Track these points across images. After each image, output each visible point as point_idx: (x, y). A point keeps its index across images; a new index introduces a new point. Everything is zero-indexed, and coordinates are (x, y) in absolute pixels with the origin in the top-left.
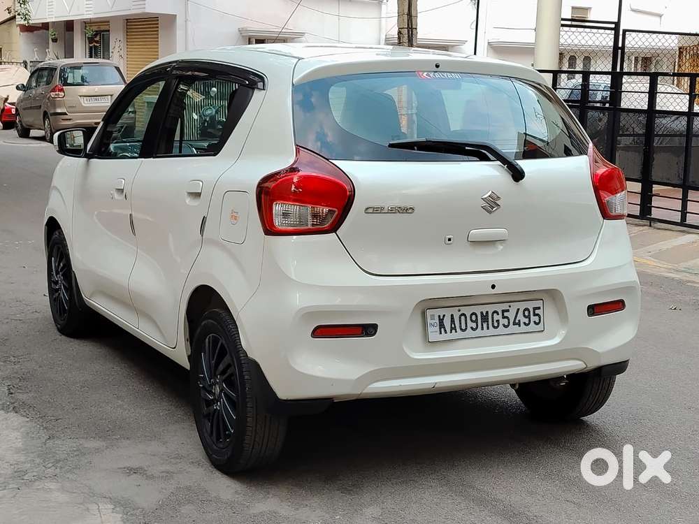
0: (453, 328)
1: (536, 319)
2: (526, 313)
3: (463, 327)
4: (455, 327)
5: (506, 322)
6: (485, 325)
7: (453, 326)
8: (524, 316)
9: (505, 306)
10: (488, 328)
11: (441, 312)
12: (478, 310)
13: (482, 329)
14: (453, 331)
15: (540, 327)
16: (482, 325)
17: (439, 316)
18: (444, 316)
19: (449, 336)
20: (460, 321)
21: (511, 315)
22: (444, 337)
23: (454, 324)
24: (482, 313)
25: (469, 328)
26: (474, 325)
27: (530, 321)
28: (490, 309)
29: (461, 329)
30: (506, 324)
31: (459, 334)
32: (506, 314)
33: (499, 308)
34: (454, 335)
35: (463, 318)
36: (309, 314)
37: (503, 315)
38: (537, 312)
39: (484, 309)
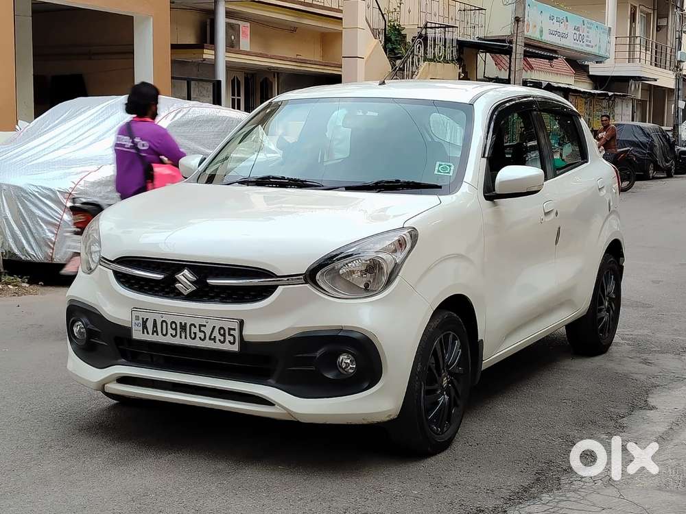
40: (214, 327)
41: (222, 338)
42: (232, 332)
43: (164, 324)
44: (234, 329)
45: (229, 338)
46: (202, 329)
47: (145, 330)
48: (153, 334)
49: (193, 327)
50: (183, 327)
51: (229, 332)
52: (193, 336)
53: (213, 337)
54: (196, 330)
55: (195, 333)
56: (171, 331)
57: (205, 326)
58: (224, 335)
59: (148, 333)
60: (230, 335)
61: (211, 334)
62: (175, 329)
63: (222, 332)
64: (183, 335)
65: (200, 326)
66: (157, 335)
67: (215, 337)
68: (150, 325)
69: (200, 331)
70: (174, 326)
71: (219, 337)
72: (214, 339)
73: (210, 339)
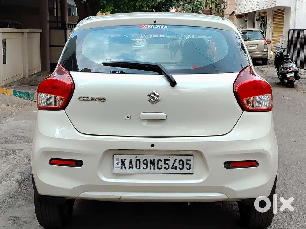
0: (131, 167)
1: (188, 166)
2: (181, 163)
3: (138, 167)
4: (132, 166)
5: (166, 166)
6: (152, 167)
7: (131, 166)
8: (180, 164)
9: (167, 157)
10: (154, 169)
11: (123, 157)
12: (148, 158)
13: (150, 169)
14: (131, 169)
15: (190, 171)
16: (150, 167)
17: (122, 159)
18: (125, 160)
19: (127, 171)
20: (136, 163)
21: (171, 163)
22: (124, 171)
23: (132, 165)
24: (151, 160)
25: (141, 168)
26: (145, 166)
27: (183, 167)
28: (157, 158)
29: (136, 168)
30: (167, 167)
31: (135, 170)
32: (167, 162)
33: (163, 158)
34: (131, 171)
35: (138, 162)
36: (46, 152)
37: (165, 162)
38: (188, 162)
39: (152, 158)
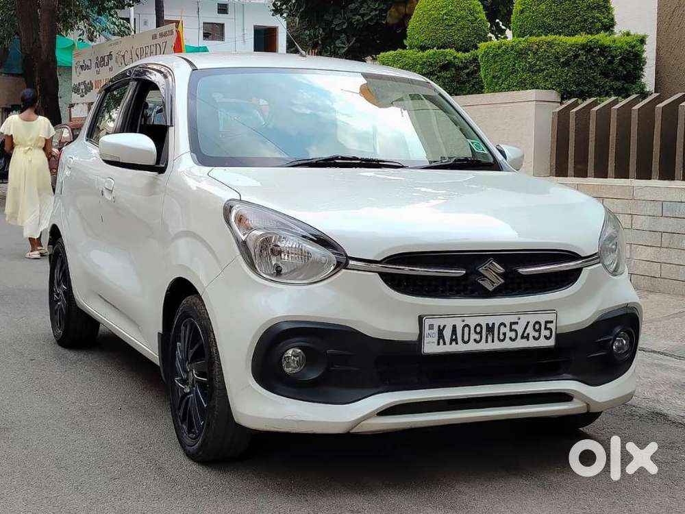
40: (528, 323)
41: (536, 334)
42: (549, 325)
43: (466, 329)
44: (552, 322)
45: (545, 333)
46: (513, 327)
47: (441, 341)
48: (451, 344)
49: (502, 327)
50: (490, 329)
51: (546, 325)
52: (502, 337)
53: (525, 335)
54: (507, 330)
55: (504, 334)
56: (474, 336)
57: (517, 323)
58: (539, 331)
59: (444, 343)
60: (546, 328)
61: (524, 331)
62: (480, 333)
63: (537, 327)
64: (490, 338)
65: (512, 324)
66: (457, 343)
67: (528, 334)
68: (447, 334)
69: (511, 330)
70: (478, 329)
71: (533, 334)
72: (527, 338)
73: (523, 337)
